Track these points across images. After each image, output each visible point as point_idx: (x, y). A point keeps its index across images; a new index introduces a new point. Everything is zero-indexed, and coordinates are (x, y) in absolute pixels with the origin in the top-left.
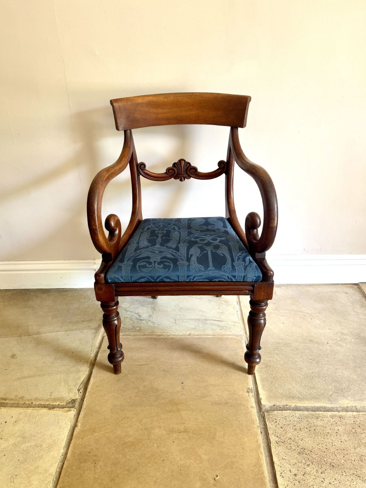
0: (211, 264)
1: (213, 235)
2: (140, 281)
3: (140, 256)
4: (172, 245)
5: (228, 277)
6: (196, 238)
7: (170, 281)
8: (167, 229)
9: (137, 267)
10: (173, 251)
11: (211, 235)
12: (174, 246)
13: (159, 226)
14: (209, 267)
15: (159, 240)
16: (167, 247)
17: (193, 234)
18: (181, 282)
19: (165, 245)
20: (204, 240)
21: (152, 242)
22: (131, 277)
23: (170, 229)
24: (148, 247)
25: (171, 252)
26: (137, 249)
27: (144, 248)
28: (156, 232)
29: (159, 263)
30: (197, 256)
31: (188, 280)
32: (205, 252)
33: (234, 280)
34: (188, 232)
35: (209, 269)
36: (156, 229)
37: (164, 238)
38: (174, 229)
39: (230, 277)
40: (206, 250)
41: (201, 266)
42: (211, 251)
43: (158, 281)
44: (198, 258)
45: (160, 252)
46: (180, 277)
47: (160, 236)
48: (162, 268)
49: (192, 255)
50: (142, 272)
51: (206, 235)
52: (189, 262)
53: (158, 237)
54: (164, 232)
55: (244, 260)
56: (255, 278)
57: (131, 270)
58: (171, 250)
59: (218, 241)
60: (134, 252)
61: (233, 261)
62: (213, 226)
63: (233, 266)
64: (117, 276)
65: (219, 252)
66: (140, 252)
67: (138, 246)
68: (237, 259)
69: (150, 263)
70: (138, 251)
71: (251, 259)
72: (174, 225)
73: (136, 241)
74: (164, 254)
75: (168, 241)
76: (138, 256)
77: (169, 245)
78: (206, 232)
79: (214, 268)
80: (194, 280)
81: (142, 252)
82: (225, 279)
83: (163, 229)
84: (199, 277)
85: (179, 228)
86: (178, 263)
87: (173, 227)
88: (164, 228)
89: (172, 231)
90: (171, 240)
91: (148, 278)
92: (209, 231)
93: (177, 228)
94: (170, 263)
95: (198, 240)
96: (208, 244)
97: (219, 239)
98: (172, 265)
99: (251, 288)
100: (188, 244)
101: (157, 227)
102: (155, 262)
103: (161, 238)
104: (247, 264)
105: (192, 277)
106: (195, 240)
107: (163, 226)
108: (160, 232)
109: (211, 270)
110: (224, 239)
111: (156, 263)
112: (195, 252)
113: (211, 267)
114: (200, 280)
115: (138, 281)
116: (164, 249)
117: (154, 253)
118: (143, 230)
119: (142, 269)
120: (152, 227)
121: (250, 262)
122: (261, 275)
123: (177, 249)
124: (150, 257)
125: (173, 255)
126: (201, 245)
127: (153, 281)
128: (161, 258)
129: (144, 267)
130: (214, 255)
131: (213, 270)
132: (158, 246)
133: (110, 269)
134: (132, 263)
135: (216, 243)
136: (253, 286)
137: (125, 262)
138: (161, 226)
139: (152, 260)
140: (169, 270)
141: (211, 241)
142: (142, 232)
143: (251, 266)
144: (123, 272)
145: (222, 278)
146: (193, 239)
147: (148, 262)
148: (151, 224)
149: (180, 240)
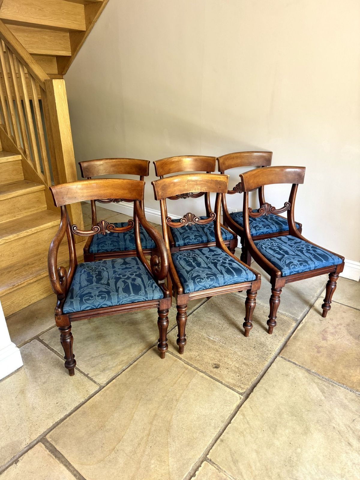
0: (132, 291)
1: (131, 271)
2: (86, 309)
3: (84, 293)
4: (104, 282)
5: (143, 299)
6: (119, 275)
7: (107, 306)
8: (98, 270)
9: (84, 300)
10: (106, 286)
11: (129, 271)
12: (106, 282)
13: (92, 268)
14: (131, 294)
15: (94, 279)
16: (101, 284)
17: (117, 272)
18: (114, 306)
19: (99, 282)
20: (125, 276)
21: (90, 281)
22: (80, 308)
23: (100, 270)
24: (88, 285)
25: (105, 287)
26: (81, 288)
27: (85, 286)
28: (91, 273)
29: (98, 296)
30: (123, 288)
31: (118, 304)
32: (127, 284)
33: (147, 300)
34: (113, 270)
35: (131, 295)
36: (90, 271)
37: (98, 277)
38: (103, 269)
39: (144, 298)
40: (127, 283)
41: (126, 294)
42: (131, 283)
43: (98, 307)
44: (123, 289)
45: (97, 288)
46: (113, 303)
47: (94, 276)
48: (101, 299)
49: (119, 287)
50: (88, 303)
51: (126, 272)
52: (118, 293)
53: (93, 277)
54: (96, 273)
55: (152, 287)
56: (159, 297)
57: (80, 303)
58: (104, 285)
59: (134, 275)
60: (79, 290)
61: (145, 288)
62: (130, 264)
63: (146, 291)
64: (70, 309)
65: (136, 283)
67: (81, 286)
68: (147, 286)
69: (92, 297)
70: (82, 290)
71: (156, 285)
72: (102, 266)
73: (78, 282)
74: (100, 289)
75: (101, 279)
76: (82, 293)
77: (102, 282)
78: (126, 270)
79: (134, 294)
80: (123, 303)
81: (84, 289)
82: (141, 300)
83: (95, 271)
84: (126, 301)
85: (107, 269)
86: (111, 294)
87: (102, 268)
89: (102, 271)
90: (103, 278)
91: (91, 307)
92: (128, 269)
93: (105, 269)
94: (105, 294)
95: (121, 276)
96: (128, 278)
97: (135, 274)
98: (107, 296)
99: (158, 303)
100: (115, 280)
101: (91, 270)
102: (95, 295)
103: (96, 277)
104: (154, 289)
105: (121, 302)
107: (95, 268)
108: (94, 273)
109: (132, 296)
110: (138, 273)
111: (96, 296)
112: (120, 284)
113: (132, 294)
114: (126, 303)
115: (85, 310)
116: (99, 285)
117: (93, 289)
118: (81, 273)
119: (87, 301)
120: (87, 270)
121: (156, 287)
122: (163, 295)
123: (108, 284)
124: (91, 293)
125: (106, 289)
126: (124, 279)
127: (95, 308)
128: (99, 292)
129: (88, 299)
130: (133, 285)
131: (134, 295)
132: (94, 284)
133: (65, 304)
134: (79, 299)
135: (133, 277)
136: (159, 302)
137: (75, 298)
139: (92, 295)
140: (105, 300)
141: (130, 276)
142: (81, 275)
143: (156, 290)
144: (74, 305)
145: (140, 300)
146: (117, 276)
147: (90, 296)
148: (86, 268)
149: (109, 277)
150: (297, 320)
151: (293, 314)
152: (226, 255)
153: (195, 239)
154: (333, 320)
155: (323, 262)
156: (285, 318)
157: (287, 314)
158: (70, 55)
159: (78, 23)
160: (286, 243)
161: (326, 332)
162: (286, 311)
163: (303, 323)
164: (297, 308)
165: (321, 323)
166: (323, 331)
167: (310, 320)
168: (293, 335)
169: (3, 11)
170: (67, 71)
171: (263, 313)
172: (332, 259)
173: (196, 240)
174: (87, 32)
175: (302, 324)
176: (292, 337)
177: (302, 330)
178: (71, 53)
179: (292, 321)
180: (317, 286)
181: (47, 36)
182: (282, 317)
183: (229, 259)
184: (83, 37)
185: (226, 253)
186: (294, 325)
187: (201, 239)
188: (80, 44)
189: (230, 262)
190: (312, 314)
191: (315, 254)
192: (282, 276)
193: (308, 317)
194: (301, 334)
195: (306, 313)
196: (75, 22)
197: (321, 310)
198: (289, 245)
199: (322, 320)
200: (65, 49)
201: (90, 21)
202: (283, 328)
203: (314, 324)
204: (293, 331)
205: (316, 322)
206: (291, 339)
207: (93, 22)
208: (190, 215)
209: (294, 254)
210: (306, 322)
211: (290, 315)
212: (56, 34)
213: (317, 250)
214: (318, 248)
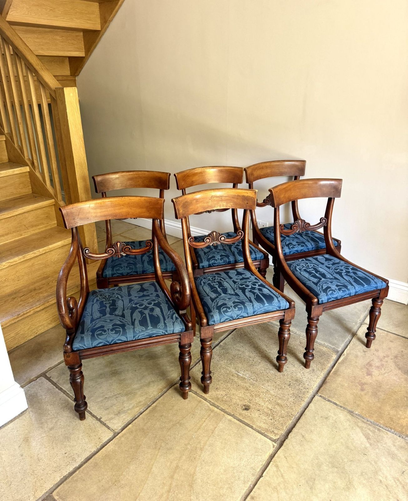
0: (149, 324)
1: (148, 299)
2: (98, 346)
3: (96, 327)
4: (119, 313)
5: (162, 332)
6: (136, 304)
7: (121, 342)
8: (112, 299)
9: (96, 336)
10: (121, 318)
11: (147, 300)
12: (120, 314)
13: (106, 296)
14: (148, 327)
15: (108, 309)
16: (116, 315)
17: (133, 300)
18: (129, 341)
19: (113, 314)
20: (142, 305)
21: (103, 313)
22: (92, 344)
23: (115, 299)
24: (100, 317)
25: (119, 319)
26: (92, 320)
27: (97, 319)
28: (104, 303)
29: (112, 330)
31: (134, 339)
32: (144, 315)
33: (166, 333)
34: (129, 299)
35: (148, 328)
36: (103, 300)
37: (112, 307)
38: (118, 298)
39: (164, 332)
40: (144, 314)
41: (142, 327)
42: (149, 314)
43: (112, 343)
44: (139, 321)
45: (111, 320)
46: (128, 338)
47: (108, 306)
48: (115, 333)
49: (135, 319)
50: (100, 339)
51: (143, 301)
52: (134, 326)
53: (106, 307)
54: (110, 302)
55: (172, 318)
56: (180, 330)
57: (91, 338)
58: (119, 317)
59: (153, 304)
60: (91, 323)
61: (164, 319)
62: (147, 291)
63: (165, 323)
64: (81, 345)
65: (154, 313)
66: (95, 323)
67: (92, 318)
68: (167, 318)
69: (105, 331)
70: (94, 323)
71: (177, 315)
72: (117, 294)
73: (90, 313)
74: (114, 322)
76: (94, 327)
77: (117, 313)
78: (143, 298)
79: (152, 328)
80: (139, 338)
81: (97, 322)
82: (160, 334)
83: (109, 300)
84: (142, 336)
85: (122, 297)
86: (126, 328)
88: (110, 298)
89: (117, 300)
90: (117, 308)
91: (104, 343)
92: (145, 296)
93: (120, 297)
94: (119, 328)
95: (138, 305)
96: (146, 308)
97: (153, 303)
98: (121, 330)
99: (179, 337)
100: (131, 311)
101: (104, 298)
102: (108, 329)
103: (109, 307)
104: (174, 321)
105: (137, 337)
106: (135, 306)
107: (109, 296)
108: (107, 302)
109: (150, 329)
110: (157, 302)
111: (110, 330)
112: (137, 316)
113: (150, 327)
114: (143, 338)
116: (113, 317)
117: (106, 322)
118: (93, 302)
119: (100, 337)
120: (99, 298)
121: (176, 318)
122: (184, 327)
123: (123, 316)
124: (104, 326)
125: (121, 322)
126: (141, 309)
127: (108, 344)
128: (113, 326)
129: (101, 334)
130: (151, 316)
131: (152, 329)
132: (108, 315)
133: (75, 340)
134: (91, 333)
135: (151, 306)
136: (180, 335)
137: (86, 333)
138: (107, 297)
139: (106, 329)
140: (120, 334)
141: (148, 305)
142: (93, 305)
143: (177, 322)
144: (85, 341)
145: (158, 333)
146: (134, 306)
147: (102, 330)
148: (99, 296)
149: (124, 307)
150: (338, 352)
151: (333, 345)
152: (256, 279)
153: (221, 259)
154: (378, 351)
155: (365, 286)
156: (324, 349)
157: (326, 344)
158: (84, 55)
159: (93, 22)
160: (323, 264)
161: (371, 365)
162: (325, 341)
163: (344, 355)
164: (337, 337)
165: (365, 354)
166: (367, 365)
167: (352, 352)
168: (333, 370)
169: (11, 13)
170: (80, 72)
171: (299, 343)
172: (375, 282)
173: (223, 261)
174: (102, 32)
175: (344, 357)
176: (332, 372)
177: (343, 363)
178: (84, 53)
179: (332, 352)
180: (360, 311)
181: (58, 37)
182: (321, 348)
183: (259, 284)
184: (98, 36)
185: (256, 277)
186: (335, 357)
187: (227, 259)
188: (95, 44)
189: (260, 287)
190: (355, 344)
191: (355, 277)
192: (318, 303)
193: (350, 348)
194: (342, 368)
195: (348, 342)
196: (89, 22)
197: (365, 340)
198: (326, 266)
199: (366, 352)
200: (78, 50)
201: (105, 21)
202: (322, 361)
203: (357, 356)
204: (333, 365)
205: (359, 354)
206: (331, 374)
207: (108, 22)
208: (214, 233)
209: (331, 277)
210: (348, 354)
211: (330, 345)
212: (69, 34)
213: (358, 273)
214: (359, 270)
